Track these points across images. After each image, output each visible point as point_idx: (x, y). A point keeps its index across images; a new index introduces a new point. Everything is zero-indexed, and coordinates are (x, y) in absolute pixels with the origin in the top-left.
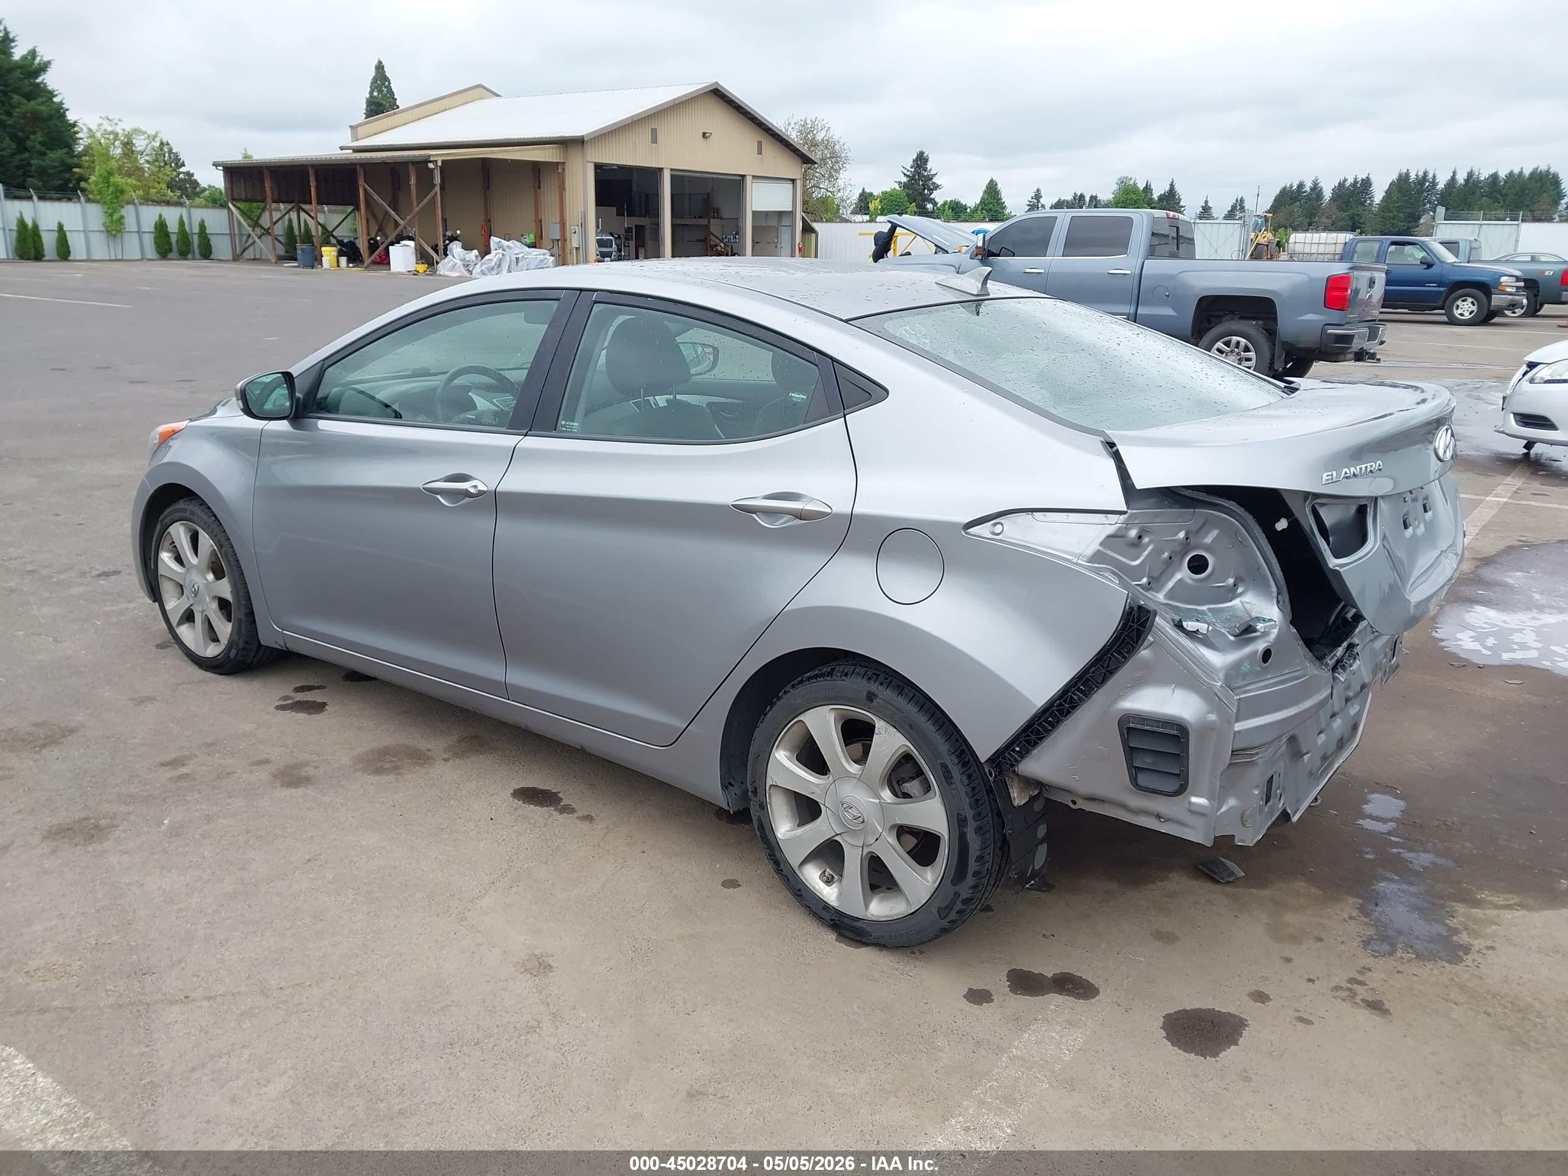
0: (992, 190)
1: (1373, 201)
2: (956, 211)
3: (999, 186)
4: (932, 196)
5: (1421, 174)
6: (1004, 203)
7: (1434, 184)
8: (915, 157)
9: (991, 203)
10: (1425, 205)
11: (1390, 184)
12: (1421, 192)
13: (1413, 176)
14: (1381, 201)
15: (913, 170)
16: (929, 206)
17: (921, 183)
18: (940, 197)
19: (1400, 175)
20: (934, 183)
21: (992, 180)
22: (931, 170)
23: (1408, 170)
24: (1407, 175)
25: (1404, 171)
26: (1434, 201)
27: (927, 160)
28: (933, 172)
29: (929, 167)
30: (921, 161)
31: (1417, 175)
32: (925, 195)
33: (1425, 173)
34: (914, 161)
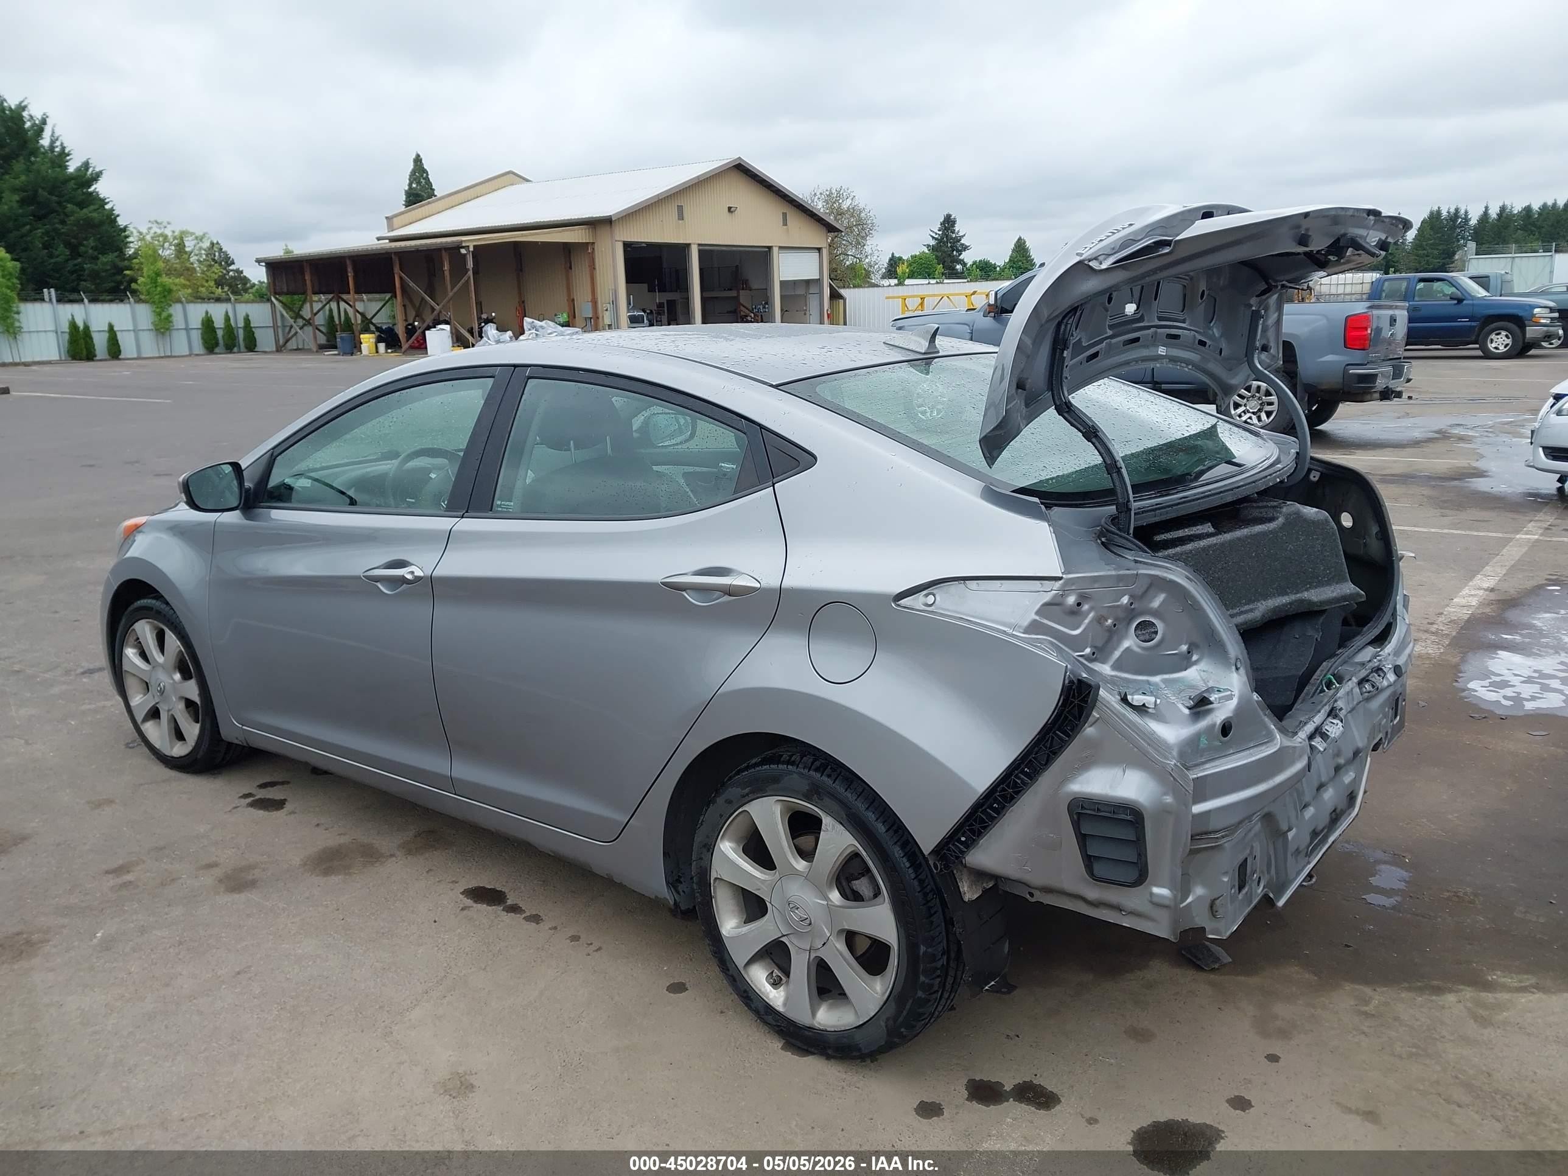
0: (1021, 248)
1: (1406, 240)
2: (986, 271)
3: (1028, 244)
4: (961, 257)
5: (1452, 210)
6: (1033, 260)
7: (1466, 220)
8: (942, 220)
9: (1020, 261)
10: (1459, 241)
11: (1422, 222)
12: (1454, 227)
13: (1444, 213)
14: (1414, 239)
15: (940, 233)
16: (959, 267)
17: (949, 245)
18: (968, 257)
19: (1432, 213)
20: (963, 244)
21: (1020, 239)
22: (959, 231)
23: (1439, 208)
24: (1439, 212)
25: (1436, 208)
26: (1468, 236)
27: (954, 222)
28: (961, 234)
29: (957, 229)
30: (948, 223)
31: (1448, 212)
32: (954, 256)
33: (1457, 210)
34: (941, 224)
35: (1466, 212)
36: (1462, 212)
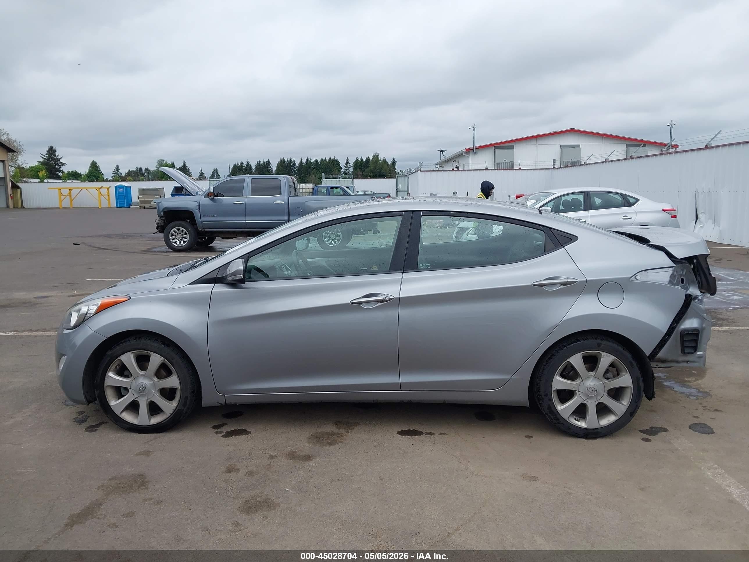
0: (94, 166)
1: (272, 171)
2: (75, 176)
3: (98, 164)
4: (61, 169)
5: (289, 159)
6: (102, 172)
7: (295, 164)
8: (48, 149)
9: (95, 172)
10: (293, 172)
11: (278, 164)
12: (290, 167)
13: (286, 160)
14: (275, 171)
15: (47, 156)
16: (60, 174)
17: (53, 162)
18: (65, 169)
19: (281, 160)
20: (61, 162)
21: (93, 161)
22: (58, 156)
23: (284, 158)
24: (284, 160)
25: (282, 158)
26: (296, 171)
27: (55, 151)
28: (60, 157)
29: (57, 154)
30: (52, 151)
31: (287, 160)
32: (56, 168)
33: (291, 159)
34: (47, 151)
35: (294, 161)
36: (293, 160)
